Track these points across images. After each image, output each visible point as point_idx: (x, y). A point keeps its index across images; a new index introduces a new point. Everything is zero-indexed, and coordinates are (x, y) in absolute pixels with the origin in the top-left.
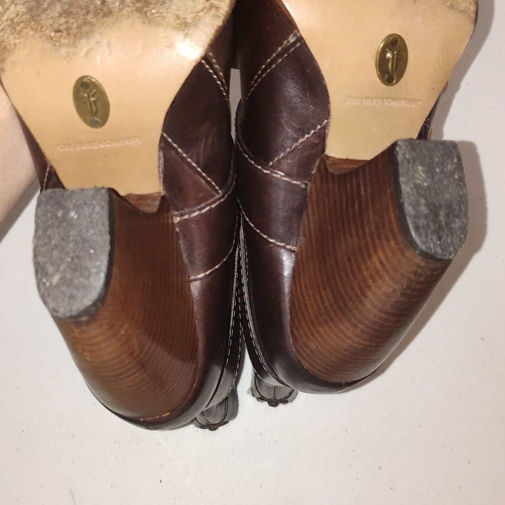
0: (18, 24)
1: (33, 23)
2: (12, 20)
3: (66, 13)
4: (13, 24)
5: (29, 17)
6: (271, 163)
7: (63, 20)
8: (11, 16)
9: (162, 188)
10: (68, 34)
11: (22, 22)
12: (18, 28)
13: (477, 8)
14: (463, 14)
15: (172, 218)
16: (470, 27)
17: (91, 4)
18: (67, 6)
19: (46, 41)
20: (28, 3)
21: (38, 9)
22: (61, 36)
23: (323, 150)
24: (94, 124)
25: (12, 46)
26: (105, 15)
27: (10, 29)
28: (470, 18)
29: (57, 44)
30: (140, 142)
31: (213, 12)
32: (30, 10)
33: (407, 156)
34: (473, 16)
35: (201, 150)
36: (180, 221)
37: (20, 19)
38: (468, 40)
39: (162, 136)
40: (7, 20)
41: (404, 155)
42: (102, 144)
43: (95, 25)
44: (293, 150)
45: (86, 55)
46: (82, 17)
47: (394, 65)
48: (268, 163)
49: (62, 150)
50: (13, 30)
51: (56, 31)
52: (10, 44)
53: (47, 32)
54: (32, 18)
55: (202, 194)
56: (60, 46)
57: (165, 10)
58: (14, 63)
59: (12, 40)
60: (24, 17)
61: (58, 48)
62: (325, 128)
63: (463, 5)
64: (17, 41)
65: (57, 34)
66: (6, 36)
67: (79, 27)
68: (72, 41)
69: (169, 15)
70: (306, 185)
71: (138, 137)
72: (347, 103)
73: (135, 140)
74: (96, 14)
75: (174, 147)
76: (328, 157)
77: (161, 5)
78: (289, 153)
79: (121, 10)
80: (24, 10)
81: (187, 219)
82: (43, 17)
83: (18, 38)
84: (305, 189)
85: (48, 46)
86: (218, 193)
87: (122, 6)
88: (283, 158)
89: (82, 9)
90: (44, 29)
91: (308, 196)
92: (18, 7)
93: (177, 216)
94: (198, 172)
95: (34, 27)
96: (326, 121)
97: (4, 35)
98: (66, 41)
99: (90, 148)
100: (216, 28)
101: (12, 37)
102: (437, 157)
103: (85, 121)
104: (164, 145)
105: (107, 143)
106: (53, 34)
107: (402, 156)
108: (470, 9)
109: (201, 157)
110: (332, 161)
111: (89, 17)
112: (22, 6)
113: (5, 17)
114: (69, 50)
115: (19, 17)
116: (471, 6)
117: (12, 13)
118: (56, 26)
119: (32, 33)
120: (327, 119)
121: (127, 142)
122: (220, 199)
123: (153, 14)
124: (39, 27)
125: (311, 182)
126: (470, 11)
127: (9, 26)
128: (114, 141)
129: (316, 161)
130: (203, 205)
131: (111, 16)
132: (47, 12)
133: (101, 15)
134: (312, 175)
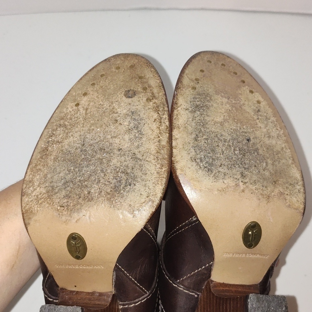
0: (41, 199)
1: (48, 200)
2: (37, 196)
3: (67, 196)
4: (37, 199)
5: (47, 196)
6: (178, 281)
7: (65, 201)
8: (37, 194)
9: (113, 289)
10: (68, 209)
11: (43, 198)
12: (40, 202)
13: (305, 206)
14: (296, 210)
15: (118, 306)
16: (300, 217)
17: (82, 193)
18: (68, 193)
19: (55, 211)
20: (47, 187)
21: (52, 192)
22: (64, 209)
23: (210, 276)
24: (78, 258)
25: (36, 211)
26: (89, 200)
27: (35, 201)
28: (300, 213)
29: (61, 214)
30: (103, 268)
31: (150, 203)
32: (48, 192)
33: (254, 306)
34: (302, 211)
35: (138, 272)
36: (122, 308)
37: (42, 196)
38: (299, 225)
39: (116, 265)
40: (35, 196)
41: (252, 305)
42: (81, 266)
43: (83, 205)
44: (192, 276)
45: (76, 222)
46: (76, 200)
47: (253, 238)
48: (176, 280)
49: (57, 267)
50: (37, 202)
51: (61, 207)
52: (35, 210)
53: (56, 206)
54: (49, 196)
55: (137, 295)
56: (62, 215)
57: (123, 201)
58: (36, 221)
59: (36, 208)
60: (44, 196)
61: (61, 216)
62: (211, 266)
63: (296, 205)
64: (38, 209)
65: (61, 208)
66: (33, 205)
67: (74, 206)
68: (69, 213)
69: (125, 204)
70: (198, 295)
71: (102, 265)
72: (224, 255)
73: (100, 266)
74: (84, 199)
75: (122, 270)
76: (212, 281)
77: (121, 197)
78: (189, 277)
79: (98, 198)
80: (44, 191)
81: (127, 307)
82: (55, 197)
83: (40, 207)
84: (197, 298)
85: (55, 214)
86: (146, 293)
87: (99, 196)
88: (185, 279)
89: (77, 195)
90: (54, 204)
91: (199, 301)
92: (41, 189)
93: (121, 305)
94: (135, 283)
95: (49, 202)
96: (212, 262)
97: (32, 204)
98: (66, 213)
99: (74, 267)
100: (151, 213)
101: (36, 206)
102: (273, 307)
103: (72, 255)
104: (116, 269)
105: (84, 266)
106: (59, 208)
107: (251, 306)
108: (300, 207)
109: (138, 275)
110: (214, 284)
111: (80, 200)
112: (43, 189)
113: (34, 194)
114: (67, 218)
115: (42, 195)
116: (301, 205)
117: (37, 192)
118: (61, 203)
119: (47, 205)
120: (213, 262)
121: (95, 267)
122: (147, 297)
123: (116, 202)
124: (52, 203)
125: (201, 293)
126: (301, 208)
127: (36, 199)
128: (88, 266)
129: (205, 282)
130: (137, 300)
131: (92, 201)
132: (57, 195)
133: (87, 200)
134: (202, 289)
